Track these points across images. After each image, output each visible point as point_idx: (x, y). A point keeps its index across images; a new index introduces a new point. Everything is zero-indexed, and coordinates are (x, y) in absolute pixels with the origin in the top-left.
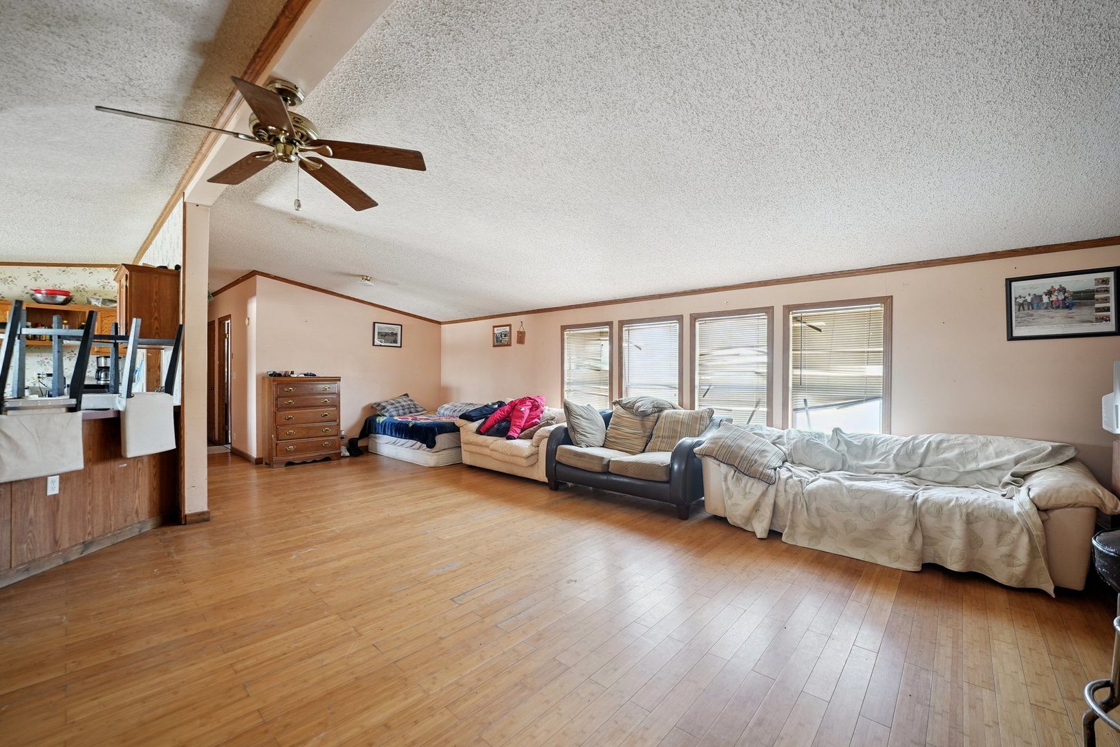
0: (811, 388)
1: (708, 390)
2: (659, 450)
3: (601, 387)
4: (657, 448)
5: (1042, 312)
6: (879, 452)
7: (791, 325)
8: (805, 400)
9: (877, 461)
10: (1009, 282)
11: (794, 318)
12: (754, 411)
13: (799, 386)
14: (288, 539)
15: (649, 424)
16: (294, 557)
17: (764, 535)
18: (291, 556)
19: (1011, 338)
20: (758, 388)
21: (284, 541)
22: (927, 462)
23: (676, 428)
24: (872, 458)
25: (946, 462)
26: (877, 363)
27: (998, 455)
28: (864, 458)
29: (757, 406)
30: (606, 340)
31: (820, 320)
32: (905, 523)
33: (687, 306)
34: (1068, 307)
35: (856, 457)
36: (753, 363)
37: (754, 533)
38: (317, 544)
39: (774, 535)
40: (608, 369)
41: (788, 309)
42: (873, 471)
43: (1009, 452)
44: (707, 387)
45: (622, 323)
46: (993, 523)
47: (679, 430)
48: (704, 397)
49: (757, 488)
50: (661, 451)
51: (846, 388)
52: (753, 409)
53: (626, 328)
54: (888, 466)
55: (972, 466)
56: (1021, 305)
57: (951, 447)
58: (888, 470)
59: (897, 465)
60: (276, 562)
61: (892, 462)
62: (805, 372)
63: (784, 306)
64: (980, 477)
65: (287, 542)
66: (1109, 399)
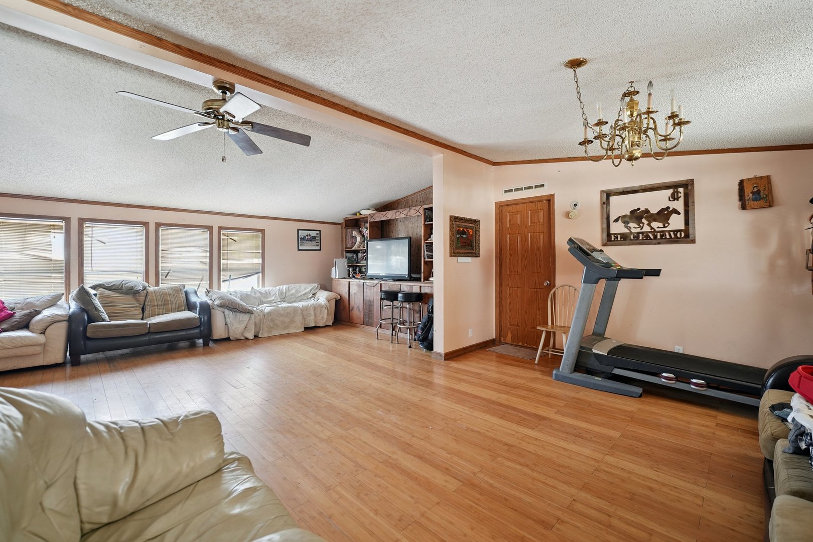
0: (231, 269)
1: (168, 273)
2: (158, 315)
3: (53, 275)
4: (157, 313)
5: (305, 242)
6: (272, 295)
7: (222, 237)
8: (230, 276)
9: (273, 298)
10: (298, 230)
11: (223, 234)
12: (200, 284)
13: (227, 269)
15: (142, 299)
17: (253, 337)
19: (299, 250)
20: (202, 271)
22: (286, 296)
23: (166, 298)
24: (270, 297)
25: (293, 294)
26: (258, 258)
27: (305, 289)
28: (267, 298)
29: (201, 281)
30: (62, 233)
31: (236, 236)
32: (300, 316)
33: (153, 217)
34: (311, 241)
35: (264, 297)
36: (199, 257)
37: (247, 339)
39: (256, 337)
41: (220, 228)
42: (273, 302)
43: (307, 288)
44: (168, 271)
46: (319, 308)
47: (169, 299)
48: (166, 277)
49: (245, 317)
50: (160, 314)
51: (246, 269)
52: (199, 282)
54: (277, 299)
55: (300, 294)
56: (301, 239)
57: (292, 289)
58: (278, 301)
59: (280, 298)
61: (278, 297)
62: (229, 262)
63: (219, 227)
64: (301, 298)
66: (333, 269)
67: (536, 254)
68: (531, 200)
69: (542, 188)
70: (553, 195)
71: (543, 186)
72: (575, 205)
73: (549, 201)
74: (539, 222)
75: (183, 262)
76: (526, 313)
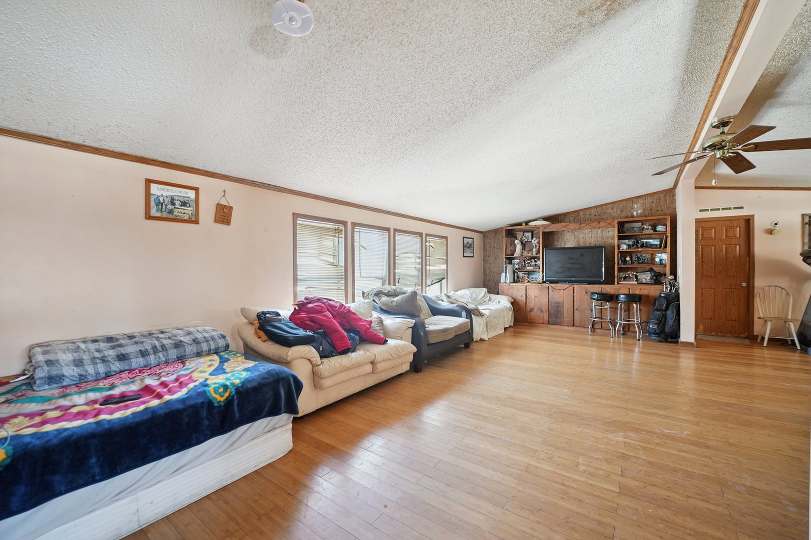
0: (432, 275)
1: (399, 279)
7: (427, 244)
8: (431, 281)
11: (428, 240)
13: (428, 274)
14: (678, 453)
16: (686, 432)
18: (688, 434)
19: (464, 257)
21: (683, 454)
26: (445, 264)
30: (342, 237)
31: (434, 243)
38: (655, 433)
40: (343, 265)
44: (399, 277)
45: (354, 225)
46: (507, 310)
49: (480, 320)
51: (438, 275)
53: (358, 230)
56: (464, 246)
60: (704, 436)
62: (431, 268)
63: (426, 234)
65: (680, 451)
66: (503, 274)
67: (731, 262)
68: (729, 219)
69: (741, 210)
70: (753, 216)
71: (742, 208)
72: (776, 224)
73: (749, 220)
74: (735, 236)
75: (406, 268)
76: (720, 309)
